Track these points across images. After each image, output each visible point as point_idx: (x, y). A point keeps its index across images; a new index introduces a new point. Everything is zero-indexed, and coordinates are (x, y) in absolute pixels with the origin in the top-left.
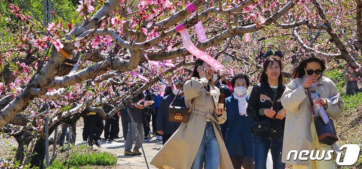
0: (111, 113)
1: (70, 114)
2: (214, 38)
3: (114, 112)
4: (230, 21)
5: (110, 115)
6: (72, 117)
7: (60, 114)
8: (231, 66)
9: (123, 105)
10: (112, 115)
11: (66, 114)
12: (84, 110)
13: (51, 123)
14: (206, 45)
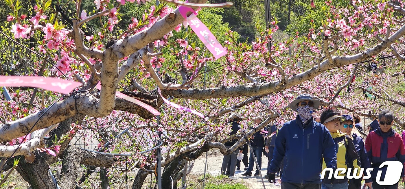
0: (233, 148)
1: (189, 149)
2: (311, 71)
3: (236, 146)
4: (328, 49)
5: (232, 150)
6: (195, 152)
7: (179, 150)
8: (360, 100)
9: (245, 140)
10: (233, 150)
11: (184, 149)
12: (203, 145)
13: (169, 159)
14: (301, 78)
